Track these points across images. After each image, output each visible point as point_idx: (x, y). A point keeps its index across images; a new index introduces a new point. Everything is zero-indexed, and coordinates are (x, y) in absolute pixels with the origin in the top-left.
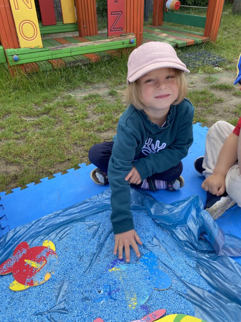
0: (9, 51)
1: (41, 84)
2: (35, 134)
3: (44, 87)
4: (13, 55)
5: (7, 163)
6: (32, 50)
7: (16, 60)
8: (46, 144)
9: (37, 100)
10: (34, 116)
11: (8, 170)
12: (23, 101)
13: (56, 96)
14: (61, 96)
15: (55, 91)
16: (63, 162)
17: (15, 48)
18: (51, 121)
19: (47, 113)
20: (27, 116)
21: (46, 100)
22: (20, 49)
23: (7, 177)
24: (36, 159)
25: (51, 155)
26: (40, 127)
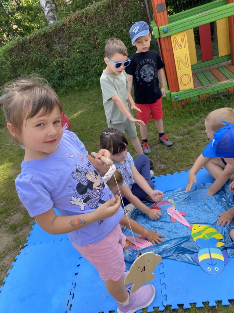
0: (173, 93)
1: (190, 113)
2: (178, 148)
3: (191, 114)
4: (175, 96)
6: (187, 91)
7: (176, 99)
8: (182, 154)
9: (185, 124)
10: (181, 136)
12: (177, 124)
13: (198, 121)
14: (202, 121)
15: (198, 118)
16: (188, 166)
17: (176, 91)
18: (189, 140)
19: (189, 134)
20: (177, 135)
21: (191, 124)
22: (179, 92)
24: (175, 163)
25: (183, 161)
26: (182, 143)
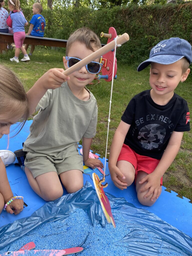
5: (185, 174)
11: (181, 179)
23: (176, 181)
